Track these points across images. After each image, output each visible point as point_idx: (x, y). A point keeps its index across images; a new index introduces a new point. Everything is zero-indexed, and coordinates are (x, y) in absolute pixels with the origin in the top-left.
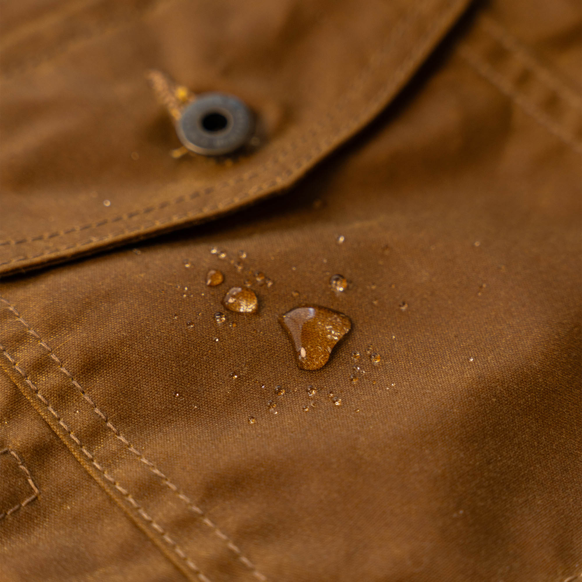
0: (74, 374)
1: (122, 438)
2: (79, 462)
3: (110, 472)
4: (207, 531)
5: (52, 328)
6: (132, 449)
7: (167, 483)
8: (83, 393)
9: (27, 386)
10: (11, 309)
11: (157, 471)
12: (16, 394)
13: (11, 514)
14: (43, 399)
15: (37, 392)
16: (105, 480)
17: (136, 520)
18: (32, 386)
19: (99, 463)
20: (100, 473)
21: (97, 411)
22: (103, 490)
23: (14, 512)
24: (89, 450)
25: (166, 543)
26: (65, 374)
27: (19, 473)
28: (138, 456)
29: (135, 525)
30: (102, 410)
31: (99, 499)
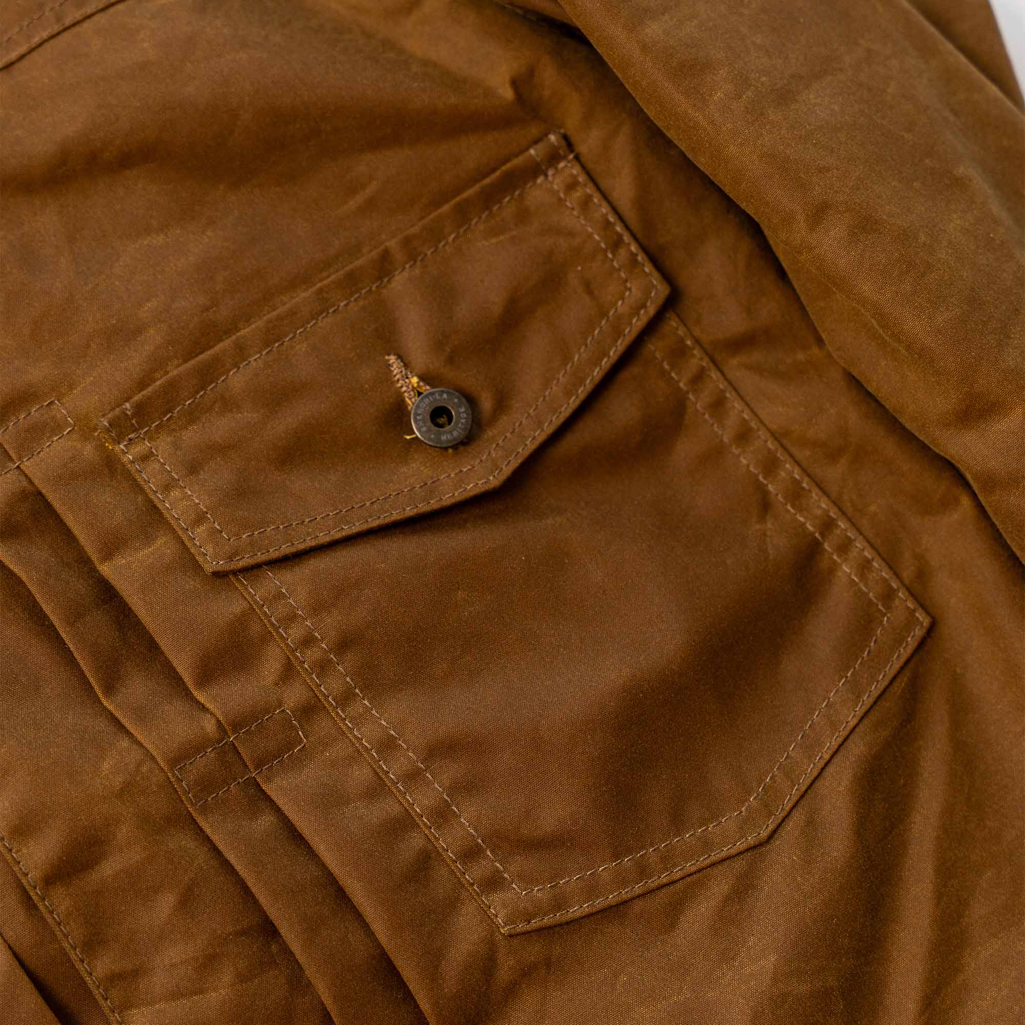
0: (331, 650)
1: (366, 702)
2: (336, 721)
3: (359, 730)
4: (428, 784)
5: (315, 610)
6: (374, 712)
7: (400, 742)
8: (338, 665)
9: (297, 658)
10: (284, 591)
11: (392, 732)
12: (289, 663)
13: (287, 757)
14: (309, 669)
15: (304, 663)
16: (355, 736)
17: (378, 770)
18: (301, 658)
19: (350, 722)
20: (352, 730)
21: (348, 679)
22: (353, 744)
23: (289, 756)
24: (343, 711)
25: (400, 791)
26: (325, 649)
27: (293, 727)
28: (378, 718)
29: (377, 774)
30: (352, 680)
31: (351, 749)
